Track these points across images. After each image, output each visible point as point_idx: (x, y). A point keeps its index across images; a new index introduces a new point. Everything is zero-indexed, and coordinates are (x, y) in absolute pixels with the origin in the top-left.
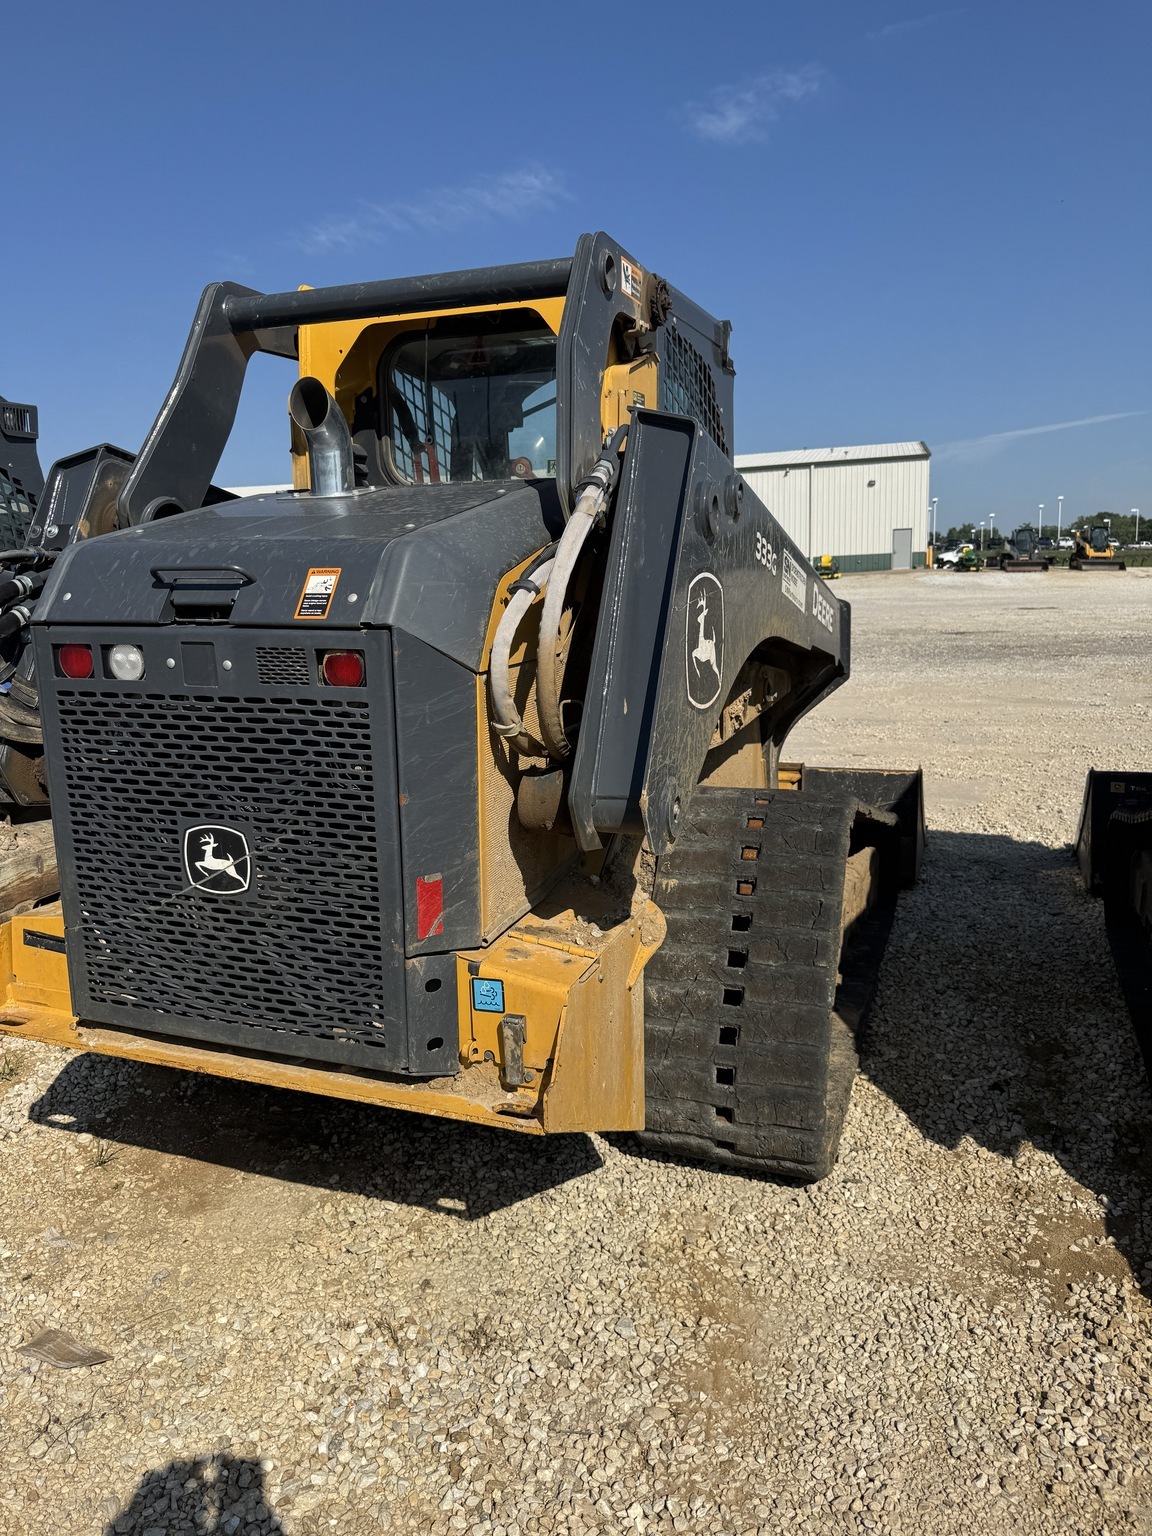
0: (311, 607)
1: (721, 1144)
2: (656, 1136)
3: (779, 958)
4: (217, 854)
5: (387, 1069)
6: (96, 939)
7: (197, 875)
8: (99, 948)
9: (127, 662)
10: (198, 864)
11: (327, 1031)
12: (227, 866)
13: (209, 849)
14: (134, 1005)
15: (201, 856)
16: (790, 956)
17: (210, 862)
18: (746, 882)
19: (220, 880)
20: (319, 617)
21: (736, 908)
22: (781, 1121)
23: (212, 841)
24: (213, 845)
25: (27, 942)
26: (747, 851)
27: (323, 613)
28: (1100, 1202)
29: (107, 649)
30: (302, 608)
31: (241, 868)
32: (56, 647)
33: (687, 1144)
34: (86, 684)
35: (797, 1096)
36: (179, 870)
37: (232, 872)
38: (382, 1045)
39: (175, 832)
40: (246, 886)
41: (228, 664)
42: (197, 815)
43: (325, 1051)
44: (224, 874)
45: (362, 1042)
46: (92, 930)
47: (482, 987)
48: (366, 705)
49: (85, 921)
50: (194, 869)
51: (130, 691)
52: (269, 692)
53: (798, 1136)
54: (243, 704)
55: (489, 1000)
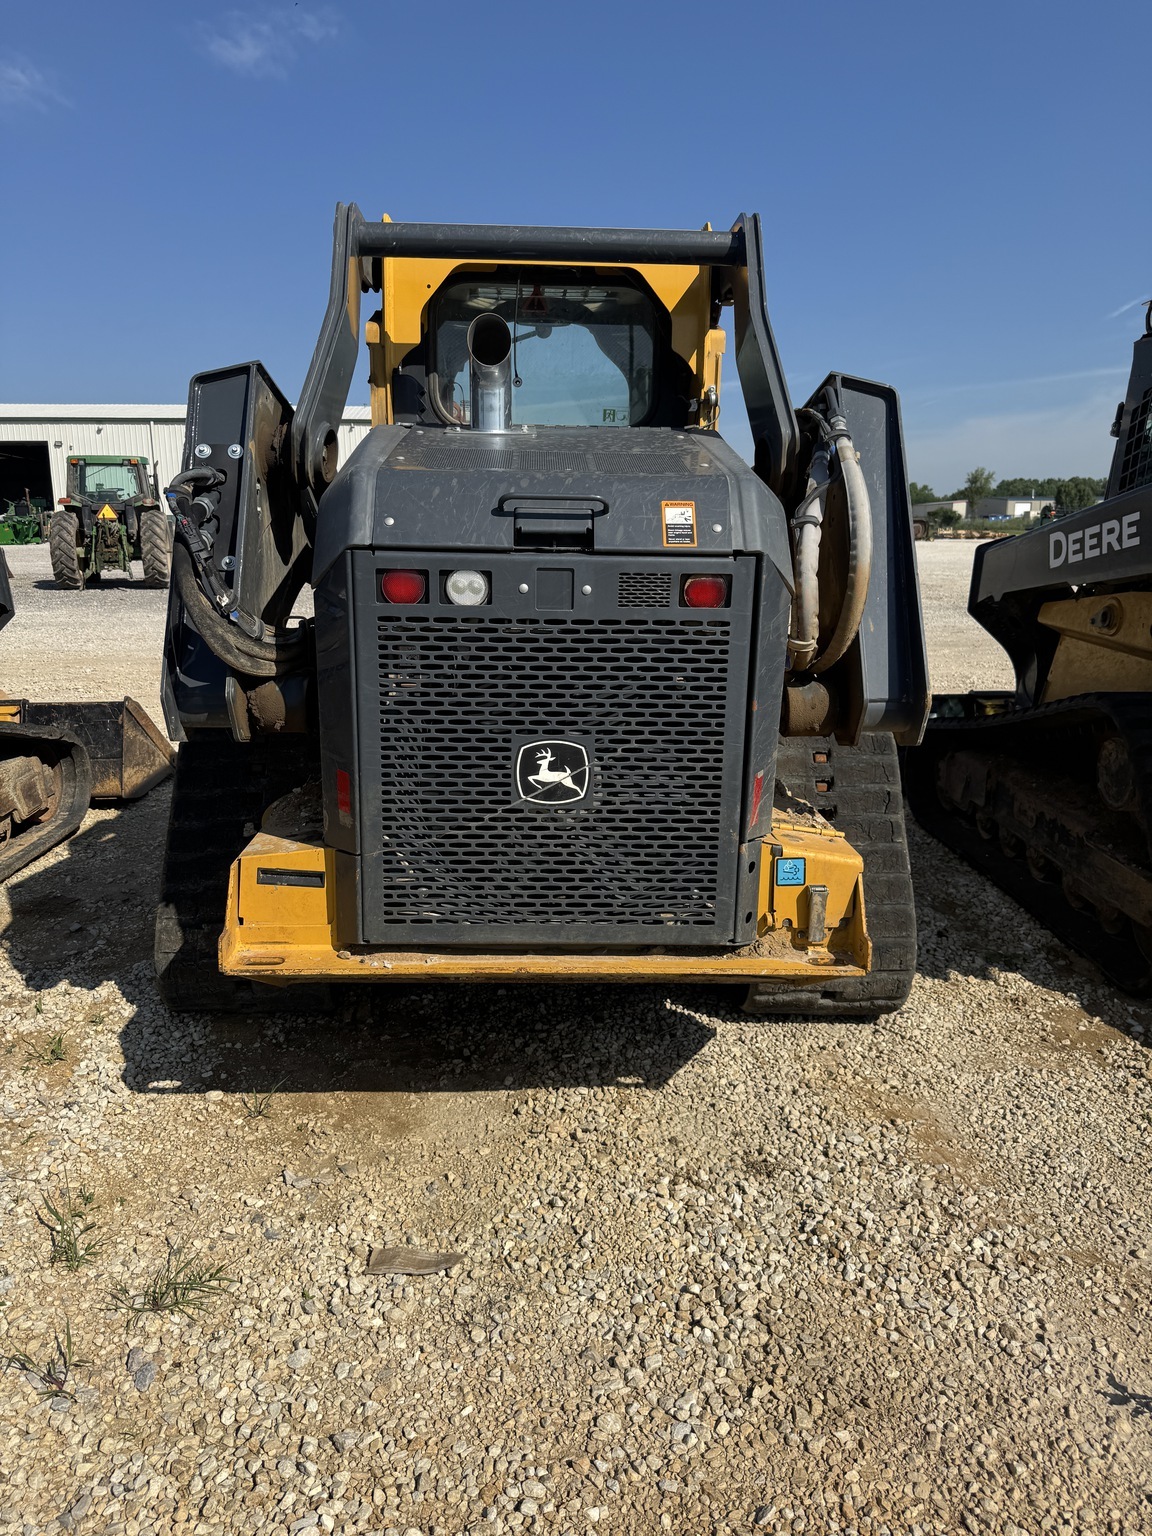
0: (677, 536)
1: (826, 995)
2: (771, 998)
3: (865, 839)
4: (552, 767)
5: (714, 943)
6: (399, 862)
7: (529, 788)
8: (403, 871)
9: (467, 589)
10: (531, 778)
11: (657, 917)
12: (565, 778)
13: (544, 764)
14: (438, 921)
15: (536, 770)
16: (873, 836)
17: (545, 775)
18: (823, 781)
19: (556, 791)
20: (687, 545)
21: (822, 803)
22: (885, 967)
23: (549, 755)
24: (550, 758)
25: (260, 882)
26: (818, 756)
27: (692, 541)
28: (1072, 998)
29: (446, 574)
30: (668, 537)
31: (578, 779)
32: (379, 572)
33: (799, 1000)
34: (417, 609)
35: (896, 945)
36: (509, 785)
37: (569, 783)
38: (712, 923)
39: (508, 750)
40: (582, 795)
41: (588, 588)
42: (536, 732)
43: (653, 936)
44: (559, 785)
45: (691, 922)
46: (393, 853)
47: (785, 866)
48: (727, 624)
49: (386, 845)
50: (526, 783)
51: (470, 615)
52: (624, 614)
53: (895, 977)
54: (596, 626)
55: (791, 876)
